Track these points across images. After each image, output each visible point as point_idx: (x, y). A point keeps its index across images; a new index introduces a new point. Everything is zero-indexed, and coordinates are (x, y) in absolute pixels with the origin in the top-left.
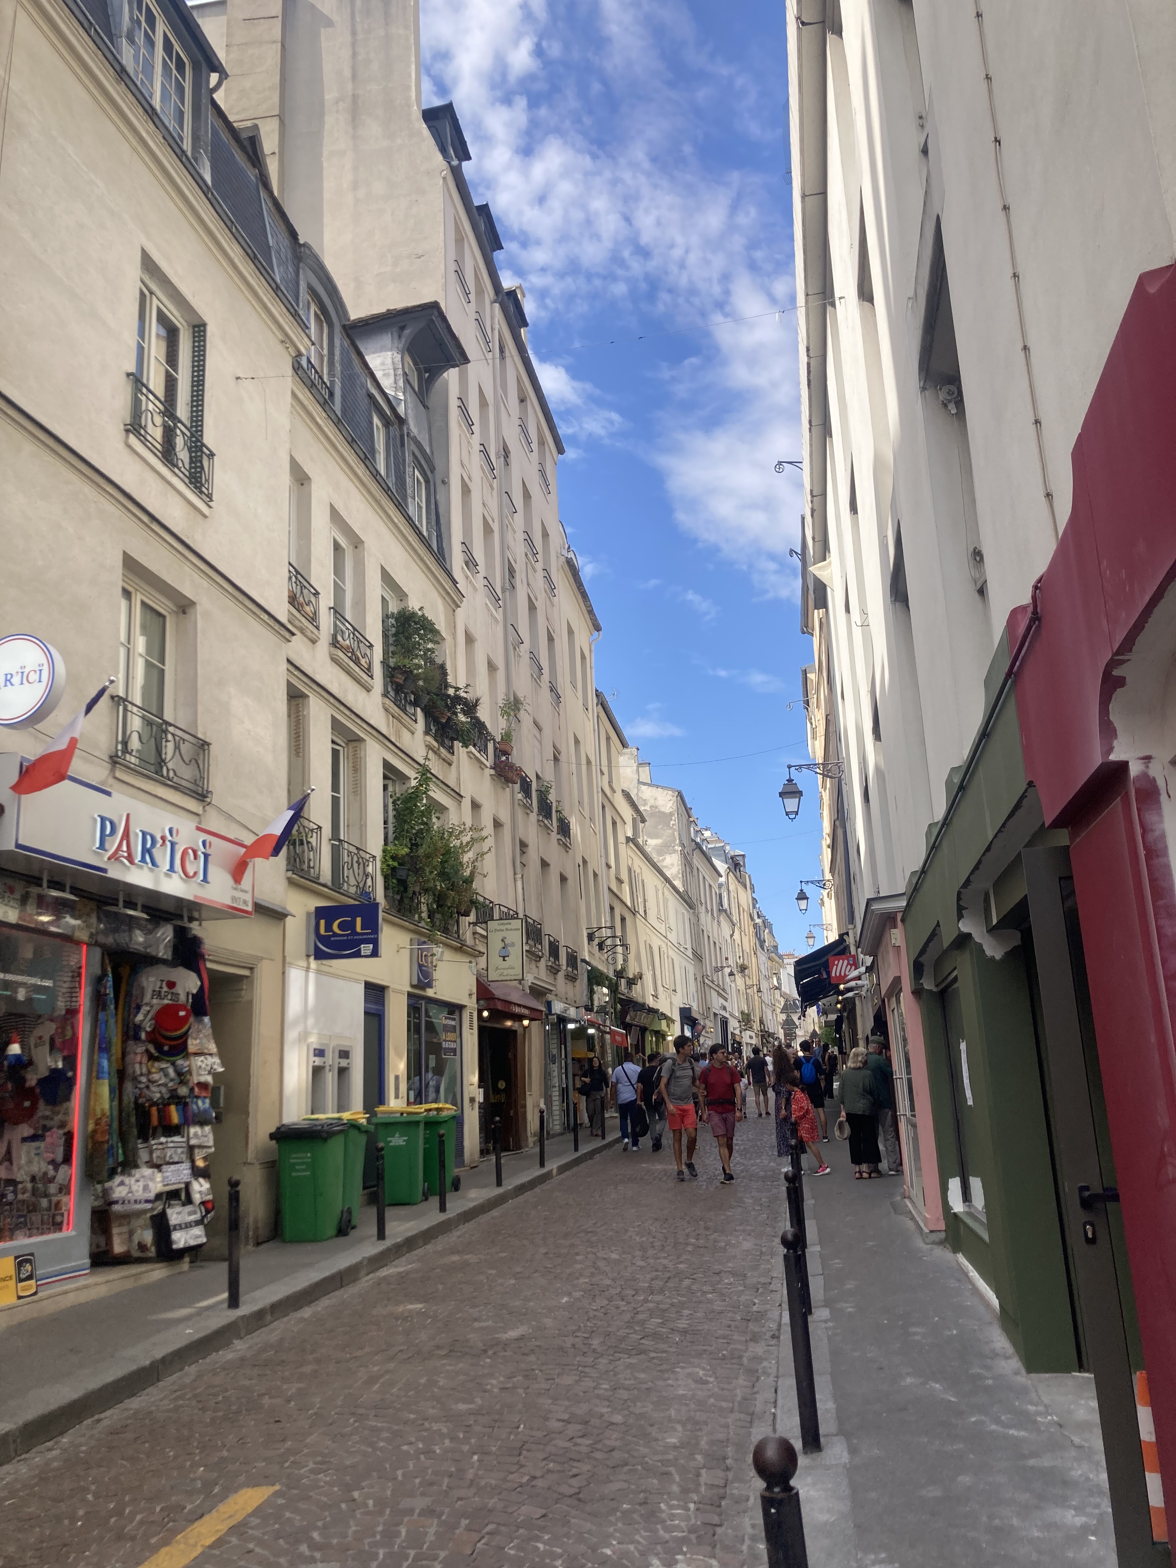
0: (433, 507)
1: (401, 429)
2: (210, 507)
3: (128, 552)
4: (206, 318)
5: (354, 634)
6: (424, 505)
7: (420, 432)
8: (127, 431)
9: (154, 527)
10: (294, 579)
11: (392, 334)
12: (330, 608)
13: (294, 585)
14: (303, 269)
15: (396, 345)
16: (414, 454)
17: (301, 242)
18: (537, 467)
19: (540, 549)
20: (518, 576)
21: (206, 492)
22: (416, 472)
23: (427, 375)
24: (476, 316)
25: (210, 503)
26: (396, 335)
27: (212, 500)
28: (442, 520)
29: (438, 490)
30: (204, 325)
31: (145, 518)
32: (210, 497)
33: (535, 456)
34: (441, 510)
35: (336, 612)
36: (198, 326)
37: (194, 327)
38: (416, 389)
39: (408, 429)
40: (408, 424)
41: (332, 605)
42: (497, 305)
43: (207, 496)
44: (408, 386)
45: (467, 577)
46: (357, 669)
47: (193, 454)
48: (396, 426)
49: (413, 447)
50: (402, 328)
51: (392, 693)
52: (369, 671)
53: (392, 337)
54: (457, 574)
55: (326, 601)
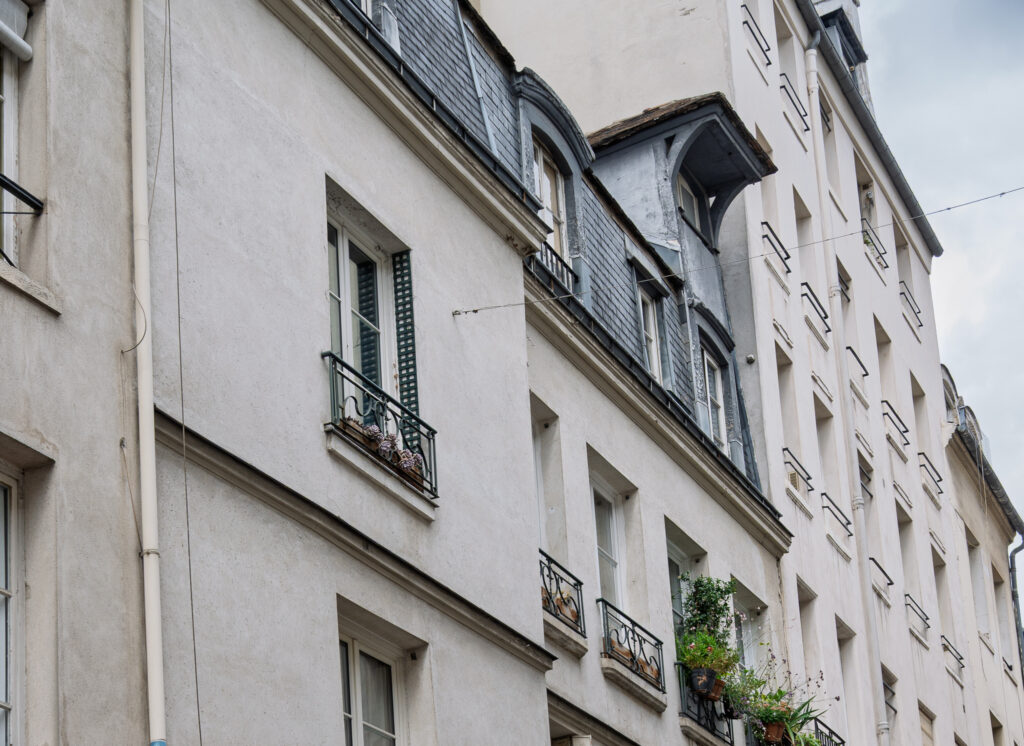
0: (735, 403)
1: (679, 296)
2: (434, 506)
3: (342, 595)
4: (408, 243)
5: (633, 632)
6: (721, 402)
7: (707, 292)
8: (328, 433)
9: (370, 554)
10: (546, 571)
11: (655, 151)
12: (598, 601)
13: (547, 580)
14: (524, 107)
15: (663, 168)
16: (700, 329)
17: (519, 69)
18: (897, 288)
19: (910, 422)
20: (876, 477)
21: (428, 486)
22: (706, 356)
23: (712, 200)
24: (782, 81)
25: (435, 501)
26: (661, 153)
27: (436, 497)
28: (751, 421)
29: (741, 374)
30: (407, 251)
31: (358, 545)
32: (434, 492)
33: (892, 274)
34: (748, 405)
35: (606, 603)
36: (400, 254)
37: (394, 256)
38: (698, 227)
39: (690, 295)
40: (689, 288)
41: (600, 597)
42: (813, 52)
43: (430, 492)
44: (686, 227)
45: (795, 501)
46: (641, 683)
47: (408, 437)
48: (672, 295)
49: (699, 321)
50: (669, 142)
51: (695, 709)
52: (658, 682)
53: (656, 156)
54: (780, 502)
55: (591, 593)
